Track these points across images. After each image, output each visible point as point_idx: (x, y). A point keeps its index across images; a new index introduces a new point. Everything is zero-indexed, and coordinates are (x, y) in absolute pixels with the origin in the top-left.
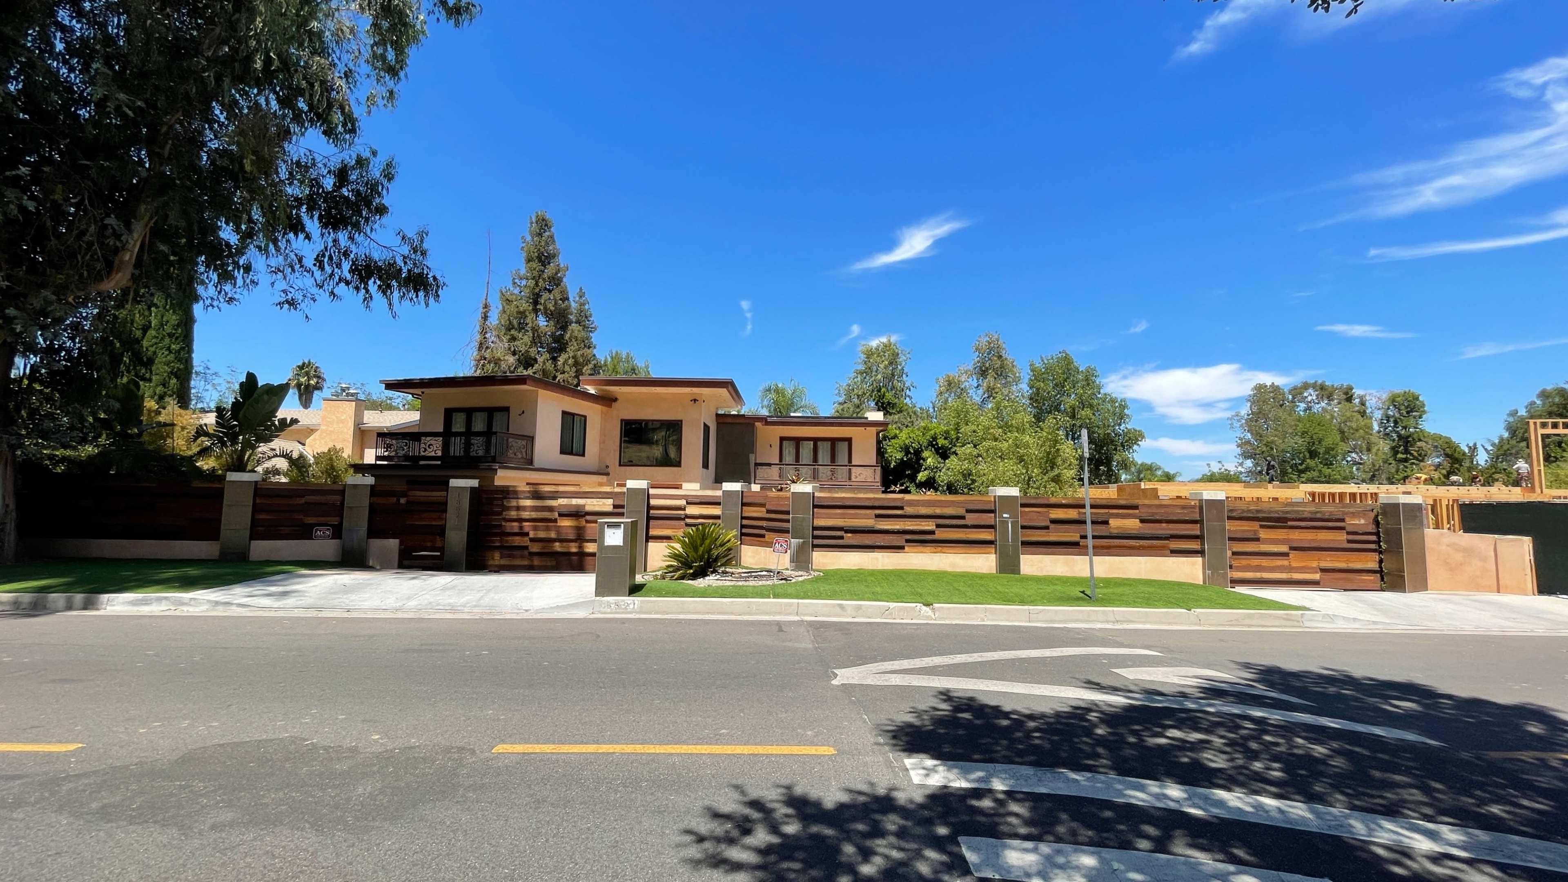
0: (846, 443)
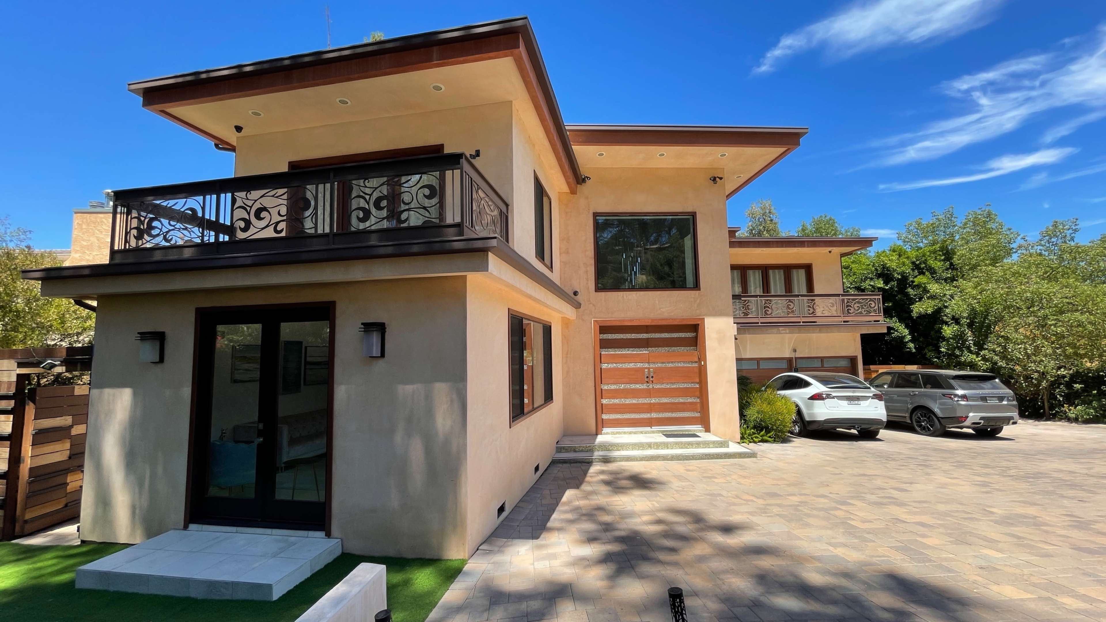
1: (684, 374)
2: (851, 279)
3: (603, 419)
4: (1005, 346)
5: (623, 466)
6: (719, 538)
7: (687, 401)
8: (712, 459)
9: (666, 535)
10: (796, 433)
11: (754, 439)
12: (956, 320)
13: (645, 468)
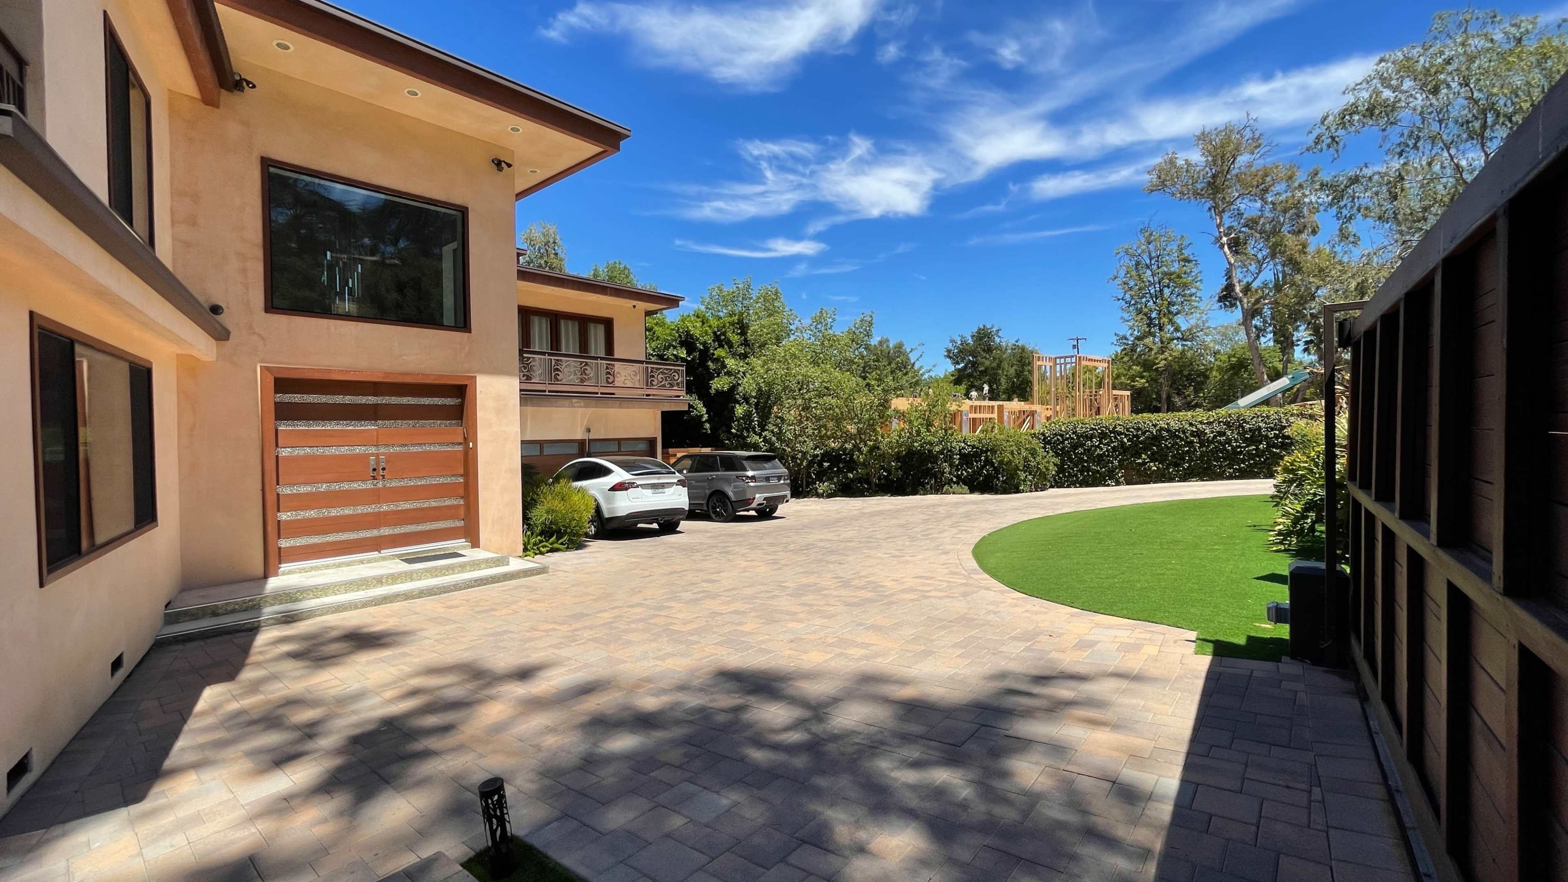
0: (602, 327)
1: (438, 463)
2: (654, 344)
3: (280, 548)
4: (781, 427)
5: (324, 622)
6: (519, 690)
7: (443, 504)
8: (485, 584)
9: (429, 709)
10: (592, 535)
11: (541, 549)
12: (746, 399)
13: (374, 617)
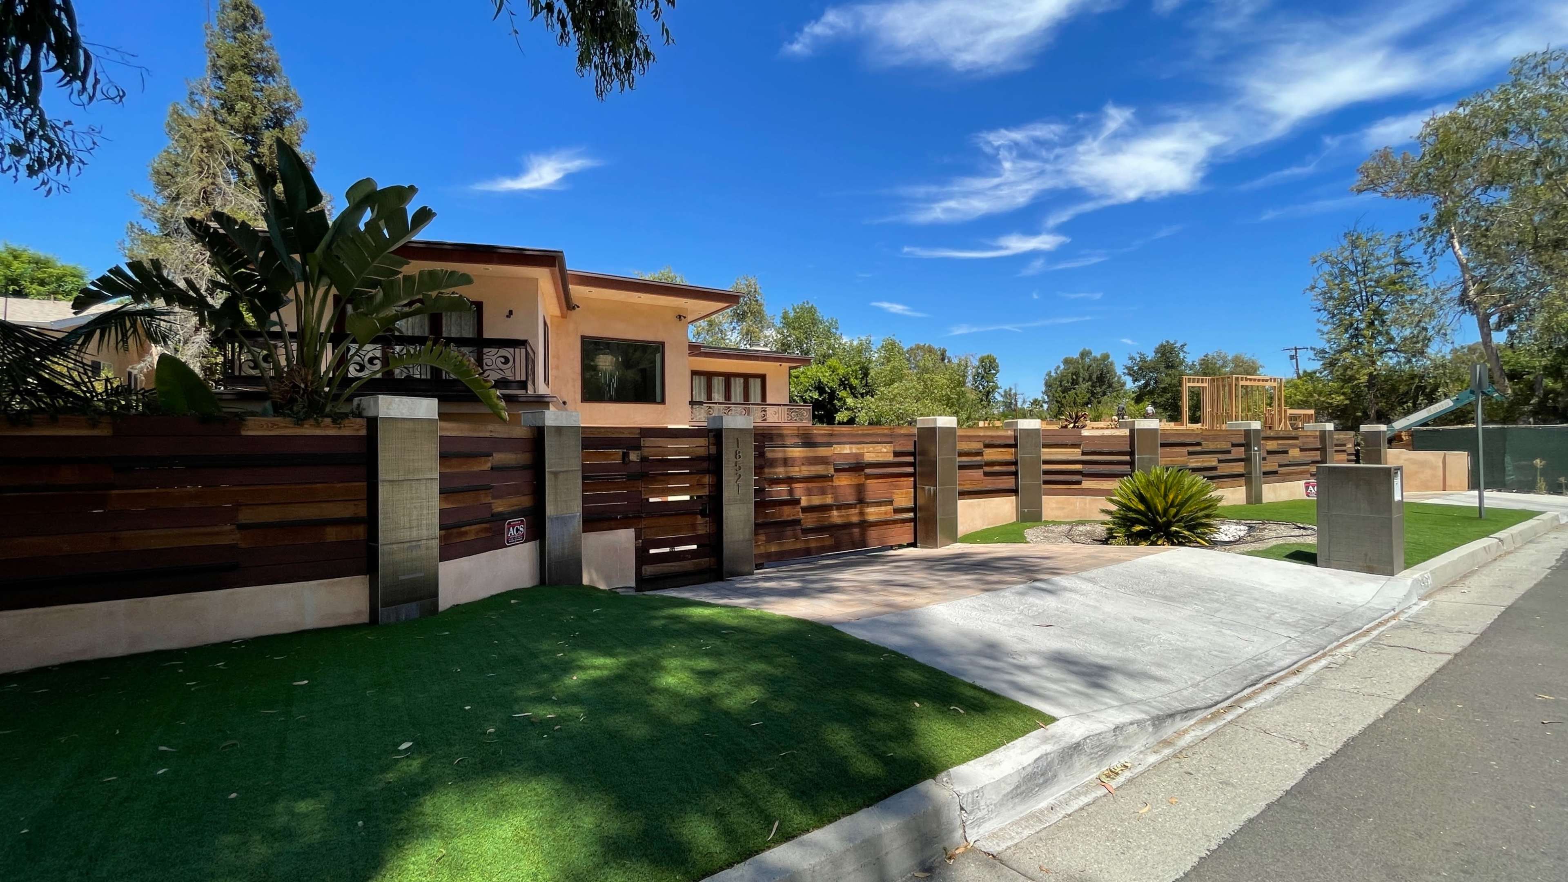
0: (759, 381)
